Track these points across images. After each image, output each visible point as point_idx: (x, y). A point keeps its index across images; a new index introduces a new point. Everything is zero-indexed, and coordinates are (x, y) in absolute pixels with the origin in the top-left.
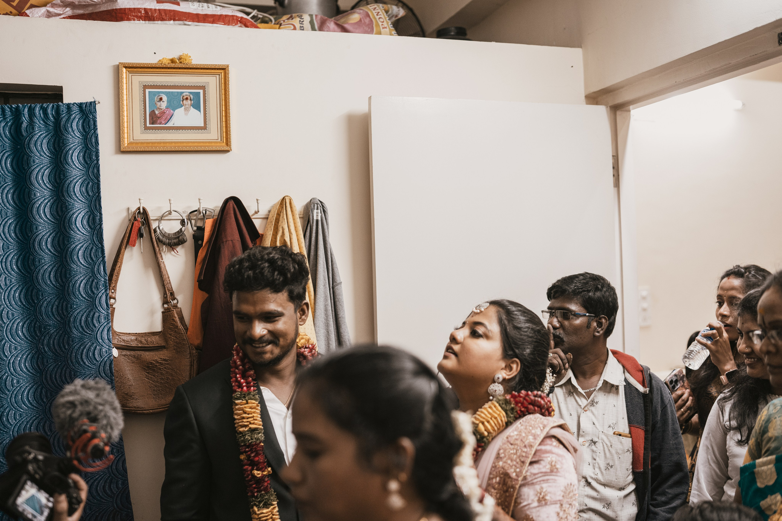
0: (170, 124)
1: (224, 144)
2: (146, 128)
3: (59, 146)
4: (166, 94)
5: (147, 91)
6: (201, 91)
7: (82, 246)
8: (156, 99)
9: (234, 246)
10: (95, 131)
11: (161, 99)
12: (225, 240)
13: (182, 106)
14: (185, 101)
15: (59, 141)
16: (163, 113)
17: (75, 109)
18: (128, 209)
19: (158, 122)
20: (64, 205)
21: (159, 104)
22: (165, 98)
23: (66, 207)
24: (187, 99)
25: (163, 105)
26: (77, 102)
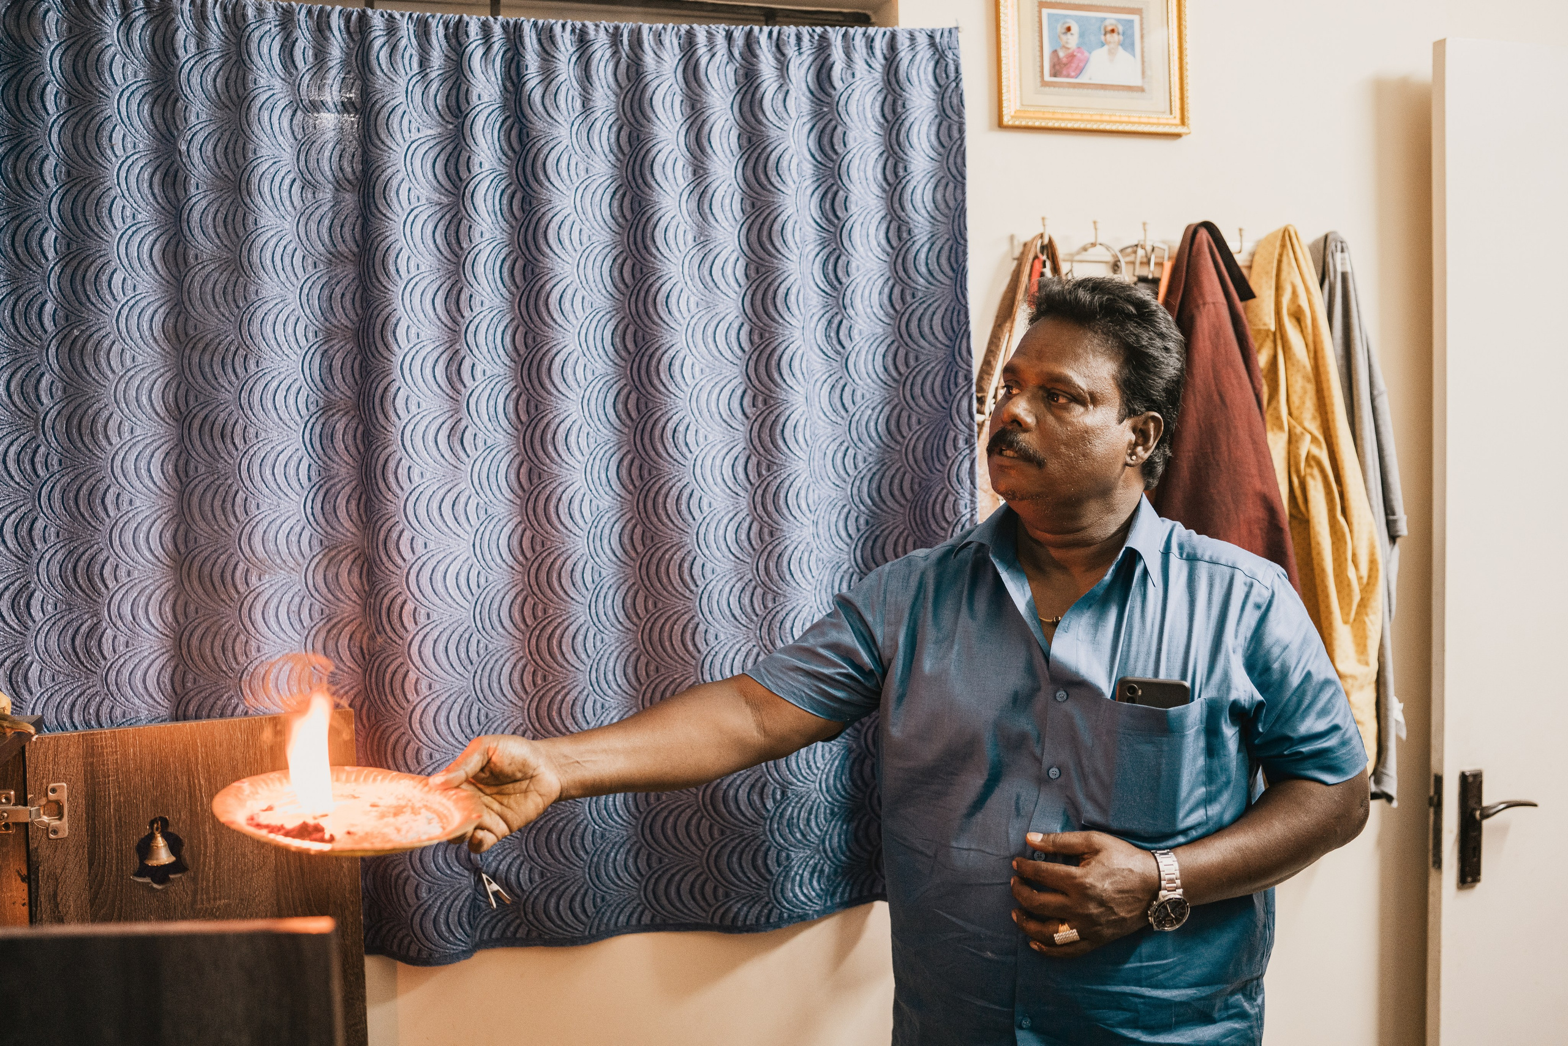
0: (1083, 79)
1: (1178, 121)
2: (1044, 84)
3: (894, 111)
4: (1078, 20)
5: (1045, 12)
6: (1136, 18)
7: (939, 306)
8: (1060, 29)
9: (1218, 315)
10: (957, 84)
11: (1069, 29)
12: (1201, 302)
13: (1103, 45)
14: (1108, 36)
15: (894, 102)
16: (1072, 56)
17: (922, 41)
18: (1012, 238)
19: (1064, 72)
20: (904, 228)
21: (1064, 37)
22: (1075, 29)
23: (909, 232)
24: (1113, 31)
25: (1072, 41)
26: (925, 27)
